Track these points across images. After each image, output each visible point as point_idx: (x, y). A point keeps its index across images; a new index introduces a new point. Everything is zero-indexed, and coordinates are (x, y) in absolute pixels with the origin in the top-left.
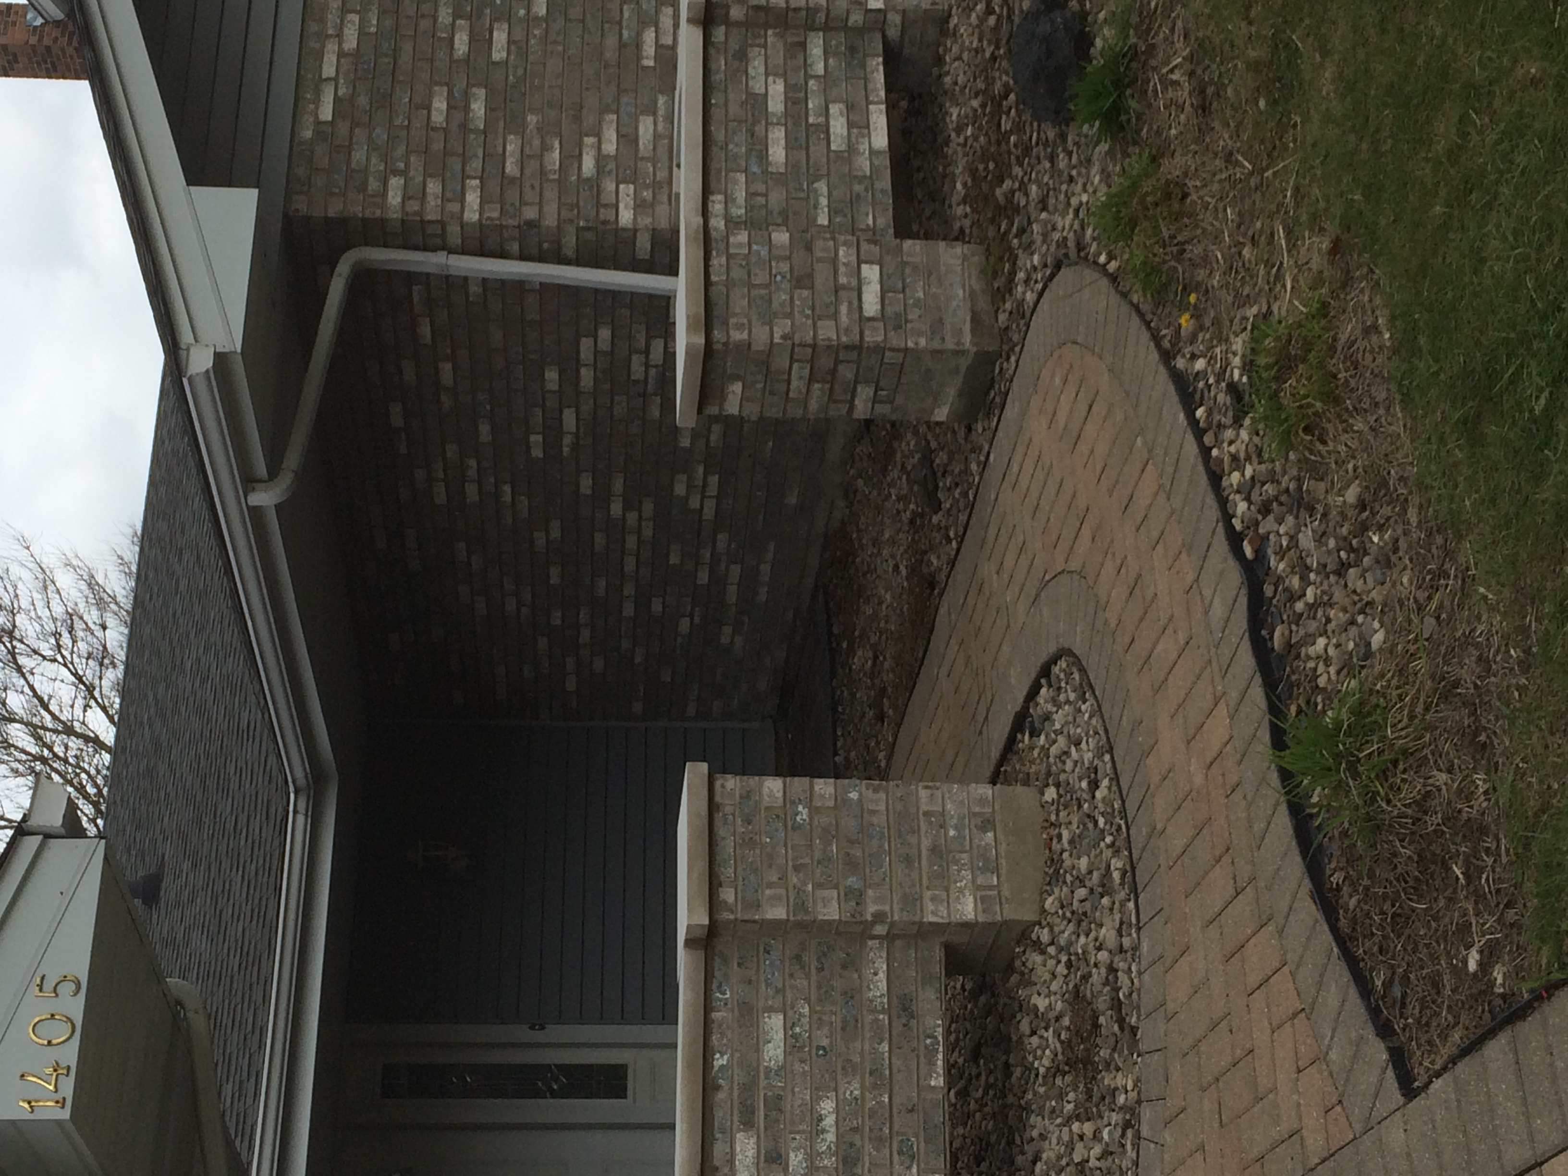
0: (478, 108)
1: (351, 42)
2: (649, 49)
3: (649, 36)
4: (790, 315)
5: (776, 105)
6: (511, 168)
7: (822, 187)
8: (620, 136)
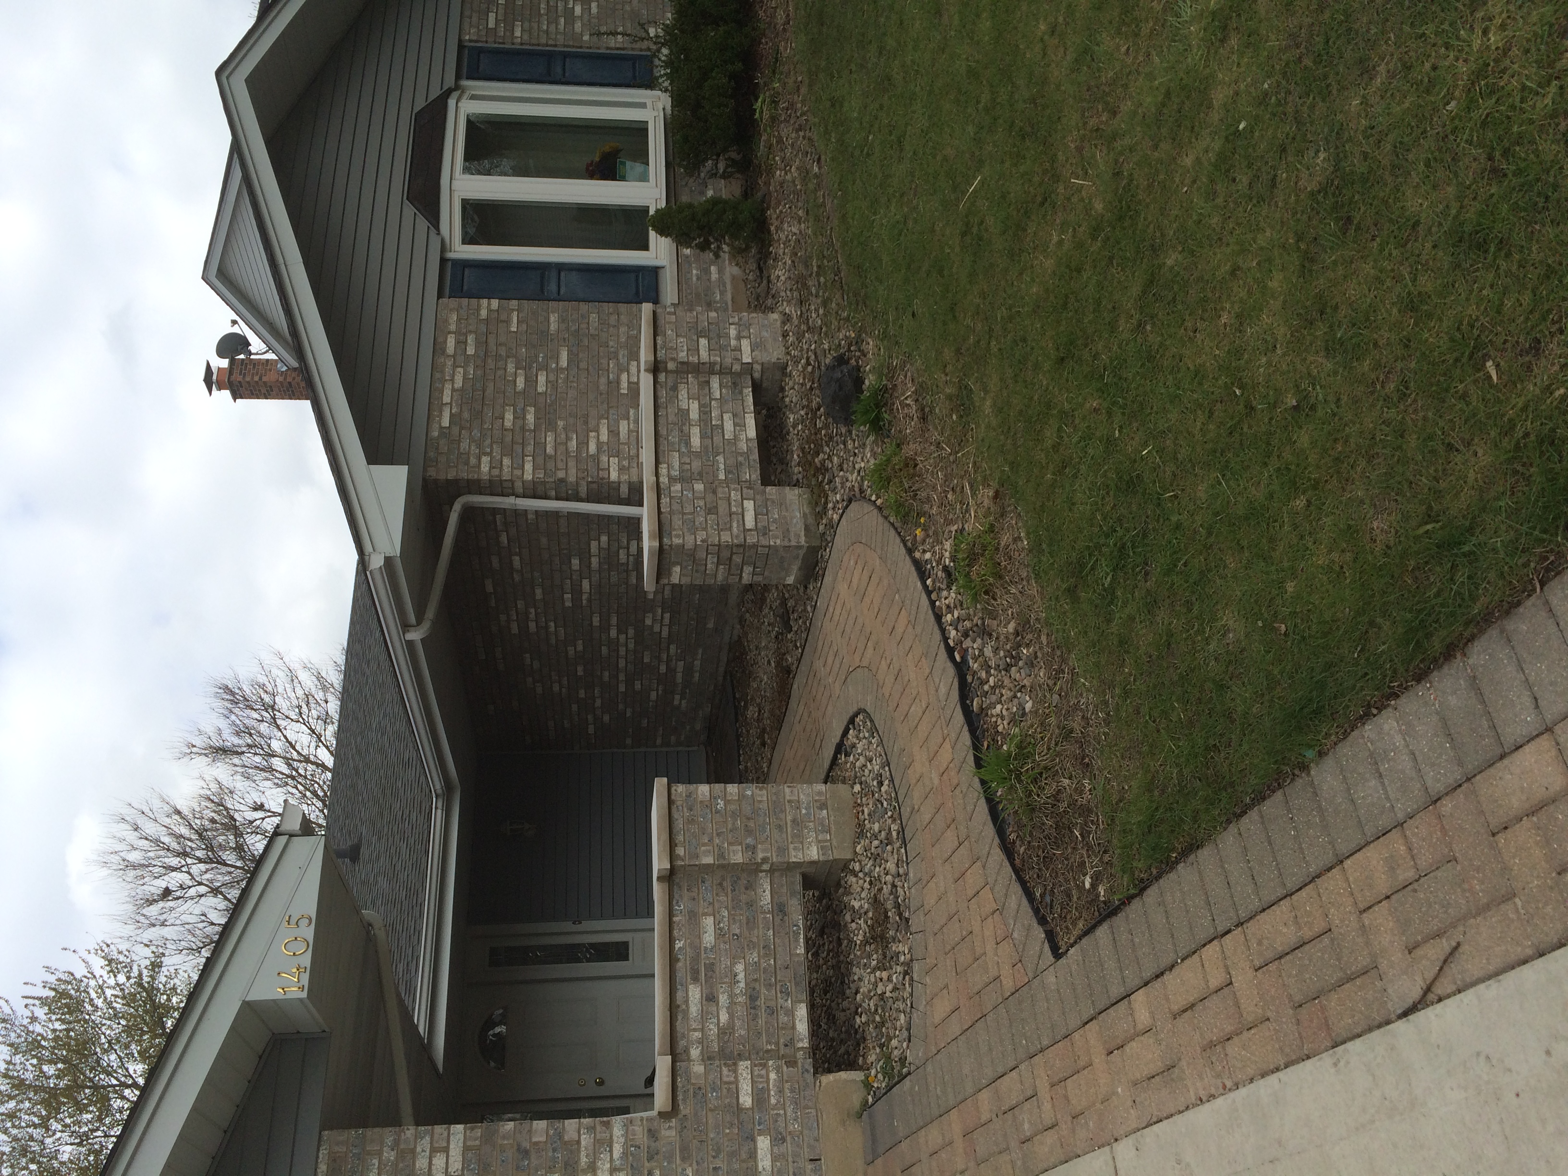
0: (530, 418)
1: (459, 383)
2: (624, 384)
3: (624, 377)
4: (705, 529)
5: (694, 415)
6: (549, 450)
7: (720, 459)
8: (610, 431)
